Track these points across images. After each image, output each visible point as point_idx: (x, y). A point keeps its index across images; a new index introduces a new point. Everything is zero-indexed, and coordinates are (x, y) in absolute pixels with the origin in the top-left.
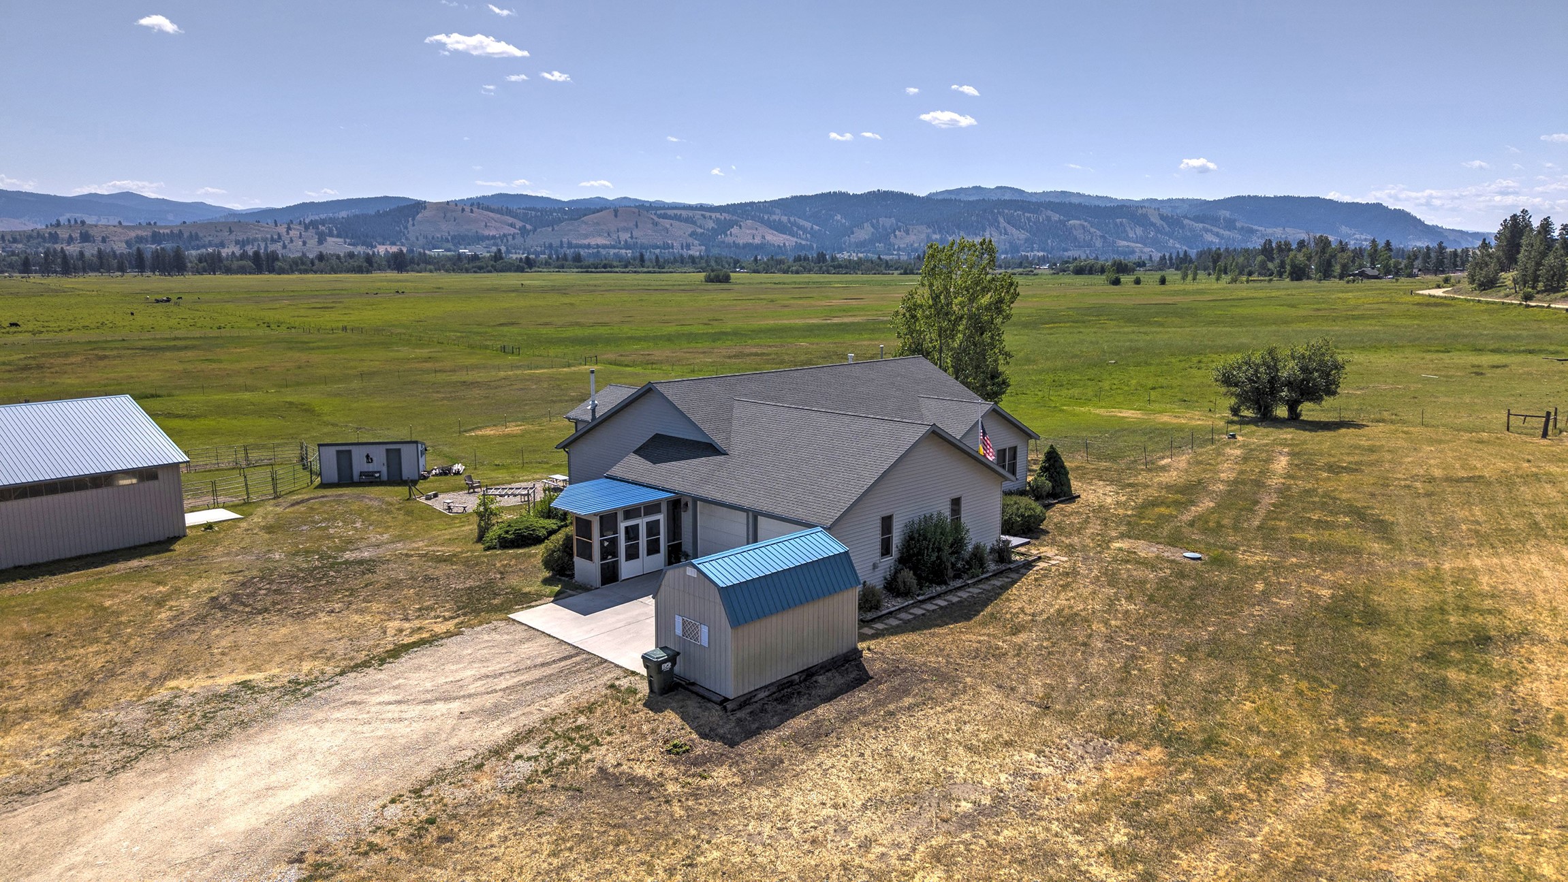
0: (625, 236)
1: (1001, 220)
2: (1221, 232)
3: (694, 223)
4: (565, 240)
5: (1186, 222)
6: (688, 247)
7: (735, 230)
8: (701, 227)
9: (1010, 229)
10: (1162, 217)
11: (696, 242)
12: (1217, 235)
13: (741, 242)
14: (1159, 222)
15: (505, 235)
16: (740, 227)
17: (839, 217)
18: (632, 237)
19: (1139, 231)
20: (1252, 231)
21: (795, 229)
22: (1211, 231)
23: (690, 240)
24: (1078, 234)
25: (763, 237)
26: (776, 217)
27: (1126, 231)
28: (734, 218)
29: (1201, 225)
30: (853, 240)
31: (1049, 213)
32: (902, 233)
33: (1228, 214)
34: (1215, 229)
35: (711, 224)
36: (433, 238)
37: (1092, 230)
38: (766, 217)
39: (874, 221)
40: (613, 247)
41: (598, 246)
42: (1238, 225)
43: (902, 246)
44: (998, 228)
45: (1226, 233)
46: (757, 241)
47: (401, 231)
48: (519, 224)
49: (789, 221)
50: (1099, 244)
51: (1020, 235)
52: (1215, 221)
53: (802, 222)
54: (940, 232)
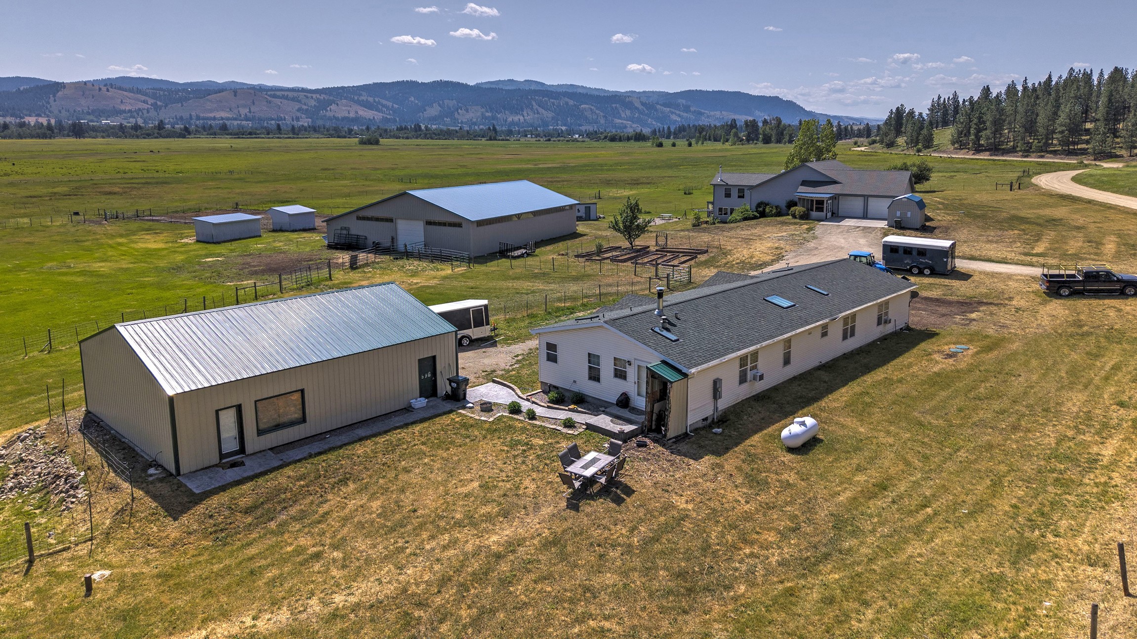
0: (244, 111)
1: (534, 103)
2: (682, 113)
3: (299, 101)
4: (193, 114)
5: (658, 107)
6: (298, 119)
7: (333, 107)
8: (305, 104)
9: (541, 110)
10: (643, 104)
11: (303, 116)
12: (679, 116)
13: (340, 115)
14: (641, 107)
15: (139, 109)
16: (337, 105)
17: (413, 99)
18: (250, 112)
19: (628, 112)
20: (701, 114)
21: (380, 107)
22: (675, 113)
23: (299, 114)
24: (588, 114)
25: (357, 112)
26: (362, 98)
27: (619, 113)
28: (331, 98)
29: (668, 109)
30: (426, 116)
31: (567, 99)
32: (463, 111)
33: (684, 102)
34: (678, 112)
35: (313, 103)
36: (75, 111)
37: (597, 112)
38: (356, 98)
39: (441, 102)
40: (235, 119)
41: (222, 119)
42: (692, 109)
43: (464, 120)
44: (532, 109)
45: (685, 115)
46: (352, 115)
47: (44, 106)
48: (151, 101)
49: (375, 101)
50: (602, 121)
51: (548, 115)
52: (677, 106)
53: (384, 102)
54: (491, 111)
